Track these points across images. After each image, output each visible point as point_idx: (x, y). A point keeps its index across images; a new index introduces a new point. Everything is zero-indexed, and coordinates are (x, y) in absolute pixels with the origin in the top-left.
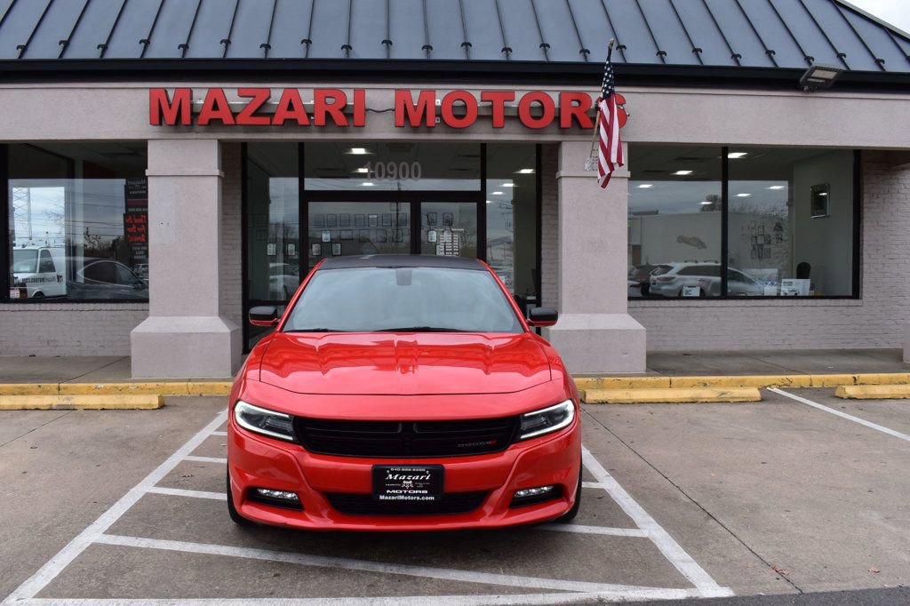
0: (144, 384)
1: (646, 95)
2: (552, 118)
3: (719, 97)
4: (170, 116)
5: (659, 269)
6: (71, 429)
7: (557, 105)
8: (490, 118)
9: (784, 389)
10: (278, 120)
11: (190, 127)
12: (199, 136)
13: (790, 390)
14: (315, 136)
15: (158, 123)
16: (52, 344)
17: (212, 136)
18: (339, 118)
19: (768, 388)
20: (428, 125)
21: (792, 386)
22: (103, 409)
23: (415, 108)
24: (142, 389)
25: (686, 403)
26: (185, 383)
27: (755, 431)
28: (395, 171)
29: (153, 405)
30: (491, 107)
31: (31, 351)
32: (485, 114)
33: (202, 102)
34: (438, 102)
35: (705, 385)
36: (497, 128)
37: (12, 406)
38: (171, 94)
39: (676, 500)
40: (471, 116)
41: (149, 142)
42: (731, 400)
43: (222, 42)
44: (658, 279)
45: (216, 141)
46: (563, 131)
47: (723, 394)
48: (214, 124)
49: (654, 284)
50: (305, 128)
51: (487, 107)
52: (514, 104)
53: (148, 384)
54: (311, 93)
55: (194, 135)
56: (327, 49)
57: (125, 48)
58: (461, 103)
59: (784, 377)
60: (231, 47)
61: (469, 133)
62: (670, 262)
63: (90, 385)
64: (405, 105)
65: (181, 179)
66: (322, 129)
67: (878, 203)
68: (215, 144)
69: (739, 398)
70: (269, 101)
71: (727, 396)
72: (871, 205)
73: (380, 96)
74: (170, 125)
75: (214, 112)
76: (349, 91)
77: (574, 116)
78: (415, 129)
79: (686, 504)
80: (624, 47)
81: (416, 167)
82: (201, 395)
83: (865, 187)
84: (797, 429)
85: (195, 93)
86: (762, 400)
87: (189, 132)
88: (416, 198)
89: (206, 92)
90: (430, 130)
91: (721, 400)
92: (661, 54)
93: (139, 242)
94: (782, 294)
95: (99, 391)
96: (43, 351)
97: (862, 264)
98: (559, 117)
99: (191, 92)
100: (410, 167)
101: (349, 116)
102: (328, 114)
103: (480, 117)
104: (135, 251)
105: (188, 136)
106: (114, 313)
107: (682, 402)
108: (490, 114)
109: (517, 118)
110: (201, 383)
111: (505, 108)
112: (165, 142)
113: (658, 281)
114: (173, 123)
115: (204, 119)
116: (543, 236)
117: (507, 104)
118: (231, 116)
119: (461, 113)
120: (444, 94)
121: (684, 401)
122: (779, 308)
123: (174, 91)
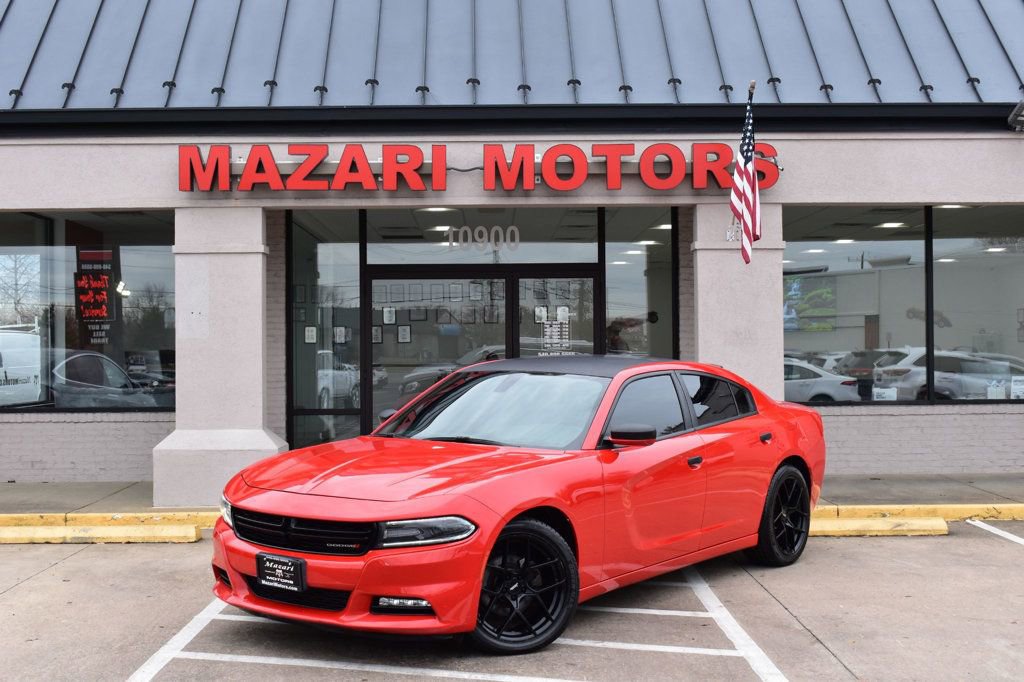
1: (806, 142)
2: (683, 176)
3: (902, 142)
4: (204, 179)
5: (886, 357)
6: (100, 563)
7: (688, 159)
8: (603, 177)
9: (989, 523)
10: (338, 183)
11: (228, 194)
13: (994, 524)
14: (383, 202)
15: (189, 188)
16: (37, 466)
17: (254, 203)
18: (413, 180)
19: (968, 521)
20: (525, 188)
21: (1001, 518)
22: (129, 543)
23: (509, 167)
25: (851, 536)
27: (919, 566)
28: (485, 239)
29: (189, 538)
30: (605, 163)
31: (10, 476)
32: (597, 172)
33: (243, 161)
34: (538, 158)
35: (884, 516)
36: (612, 189)
37: (16, 539)
38: (205, 152)
39: (787, 627)
40: (579, 174)
41: (176, 211)
42: (909, 534)
43: (266, 84)
44: (885, 372)
45: (261, 209)
46: (698, 192)
47: (899, 525)
48: (258, 189)
49: (879, 380)
50: (370, 194)
51: (600, 163)
52: (635, 159)
53: (176, 514)
54: (379, 148)
55: (233, 203)
56: (398, 94)
57: (144, 95)
58: (567, 159)
59: (990, 506)
60: (278, 90)
61: (577, 196)
62: (903, 346)
63: (103, 515)
64: (496, 163)
65: (216, 257)
66: (393, 194)
68: (259, 213)
69: (919, 530)
70: (326, 160)
71: (904, 528)
73: (465, 151)
74: (203, 191)
75: (259, 175)
76: (425, 145)
77: (710, 173)
78: (509, 193)
79: (798, 632)
80: (778, 80)
81: (512, 231)
84: (972, 565)
86: (950, 534)
87: (226, 198)
88: (513, 274)
89: (248, 149)
90: (527, 194)
91: (896, 533)
92: (826, 88)
93: (98, 317)
94: (1012, 397)
95: (117, 521)
96: (26, 476)
98: (692, 174)
99: (230, 149)
101: (427, 177)
102: (400, 176)
103: (591, 176)
104: (92, 331)
105: (225, 203)
106: (119, 425)
107: (845, 536)
108: (603, 172)
109: (638, 176)
111: (622, 163)
112: (197, 211)
113: (885, 376)
114: (208, 188)
115: (247, 182)
116: (681, 322)
117: (624, 158)
118: (280, 179)
119: (566, 171)
120: (546, 147)
121: (848, 533)
122: (1007, 416)
123: (208, 147)
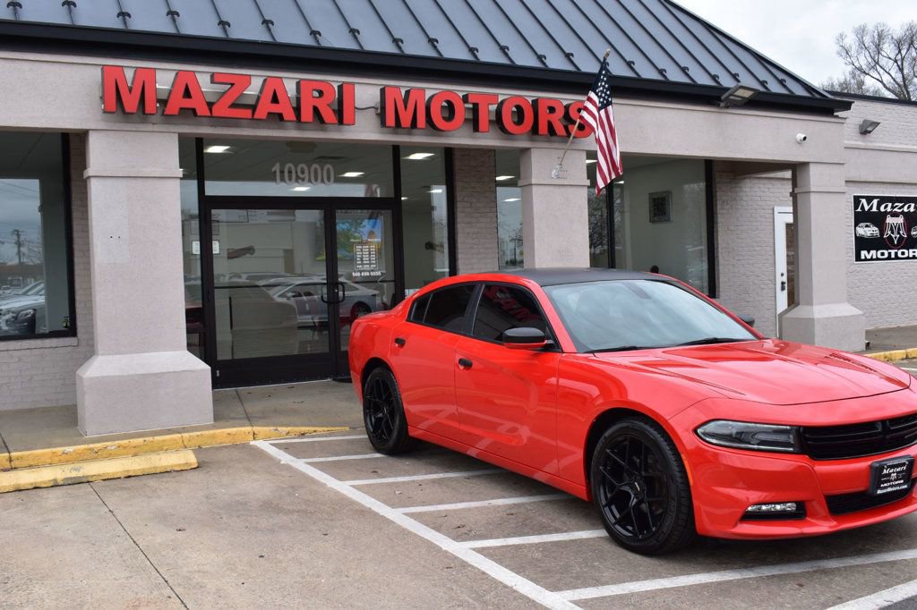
0: (126, 441)
2: (531, 124)
4: (131, 103)
8: (470, 122)
10: (261, 113)
12: (156, 128)
15: (115, 110)
17: (174, 129)
18: (329, 115)
20: (419, 126)
22: (129, 477)
24: (125, 448)
26: (179, 435)
28: (306, 175)
29: (191, 464)
33: (167, 87)
38: (129, 74)
40: (459, 118)
41: (90, 132)
45: (177, 135)
46: (532, 137)
48: (184, 114)
50: (280, 125)
53: (131, 441)
55: (150, 127)
63: (54, 450)
65: (134, 181)
67: (728, 210)
68: (176, 138)
72: (724, 211)
74: (127, 114)
75: (186, 100)
81: (328, 170)
82: (200, 447)
83: (718, 194)
85: (159, 75)
87: (142, 122)
89: (172, 75)
90: (410, 133)
95: (67, 457)
97: (718, 265)
99: (155, 74)
100: (322, 170)
109: (495, 122)
110: (199, 433)
114: (135, 110)
115: (173, 108)
118: (206, 106)
123: (133, 71)
